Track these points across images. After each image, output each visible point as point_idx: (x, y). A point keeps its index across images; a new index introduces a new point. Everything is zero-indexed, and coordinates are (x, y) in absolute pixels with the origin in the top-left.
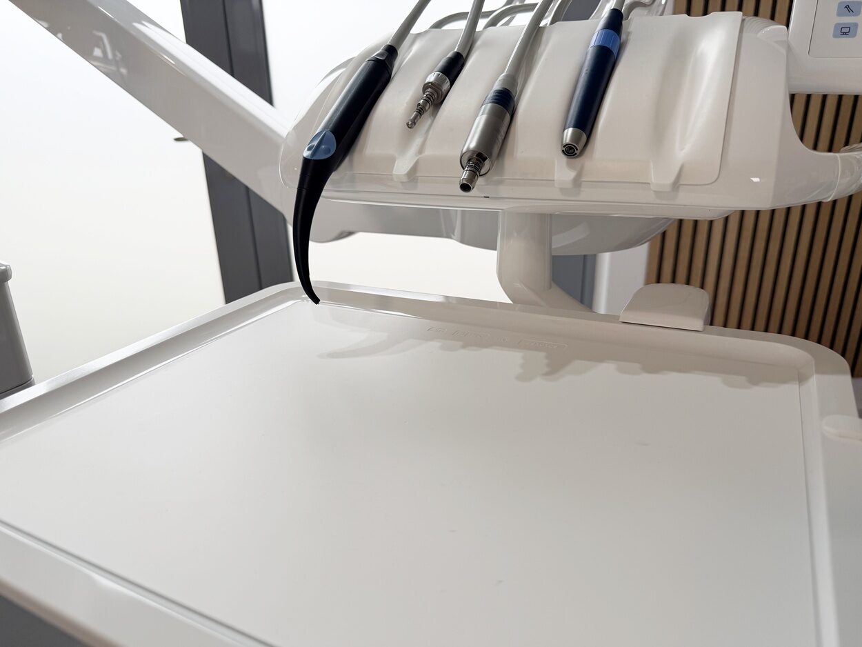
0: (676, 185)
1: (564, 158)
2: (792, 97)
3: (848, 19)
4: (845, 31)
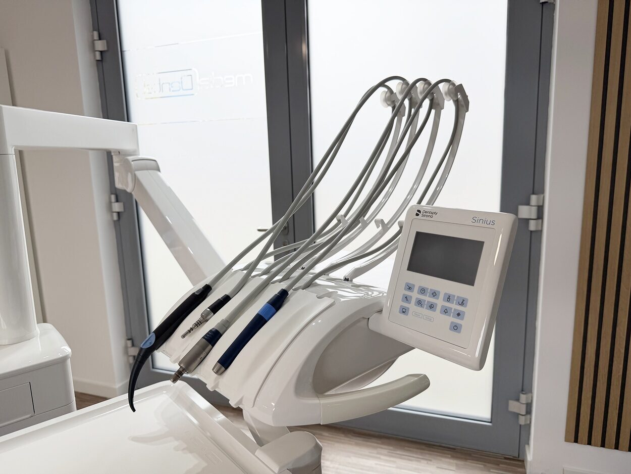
3: (406, 305)
4: (404, 311)
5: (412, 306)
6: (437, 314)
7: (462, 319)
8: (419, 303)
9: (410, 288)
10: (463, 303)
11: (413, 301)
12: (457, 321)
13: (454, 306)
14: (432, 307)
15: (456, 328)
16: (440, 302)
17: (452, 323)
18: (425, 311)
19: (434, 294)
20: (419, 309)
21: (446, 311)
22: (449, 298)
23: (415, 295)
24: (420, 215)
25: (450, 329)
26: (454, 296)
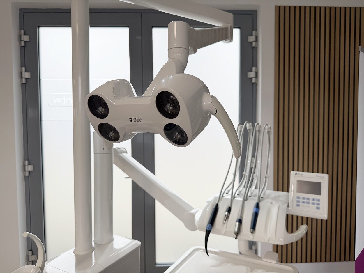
0: (269, 240)
1: (251, 234)
2: (287, 215)
3: (298, 203)
4: (298, 205)
5: (301, 204)
6: (311, 205)
7: (319, 205)
8: (303, 202)
9: (299, 198)
10: (319, 200)
11: (301, 202)
12: (318, 206)
13: (316, 202)
14: (308, 203)
15: (318, 208)
16: (311, 201)
17: (316, 207)
18: (306, 205)
19: (308, 199)
20: (304, 204)
21: (313, 204)
22: (313, 200)
23: (301, 200)
24: (297, 175)
25: (316, 209)
26: (315, 199)
